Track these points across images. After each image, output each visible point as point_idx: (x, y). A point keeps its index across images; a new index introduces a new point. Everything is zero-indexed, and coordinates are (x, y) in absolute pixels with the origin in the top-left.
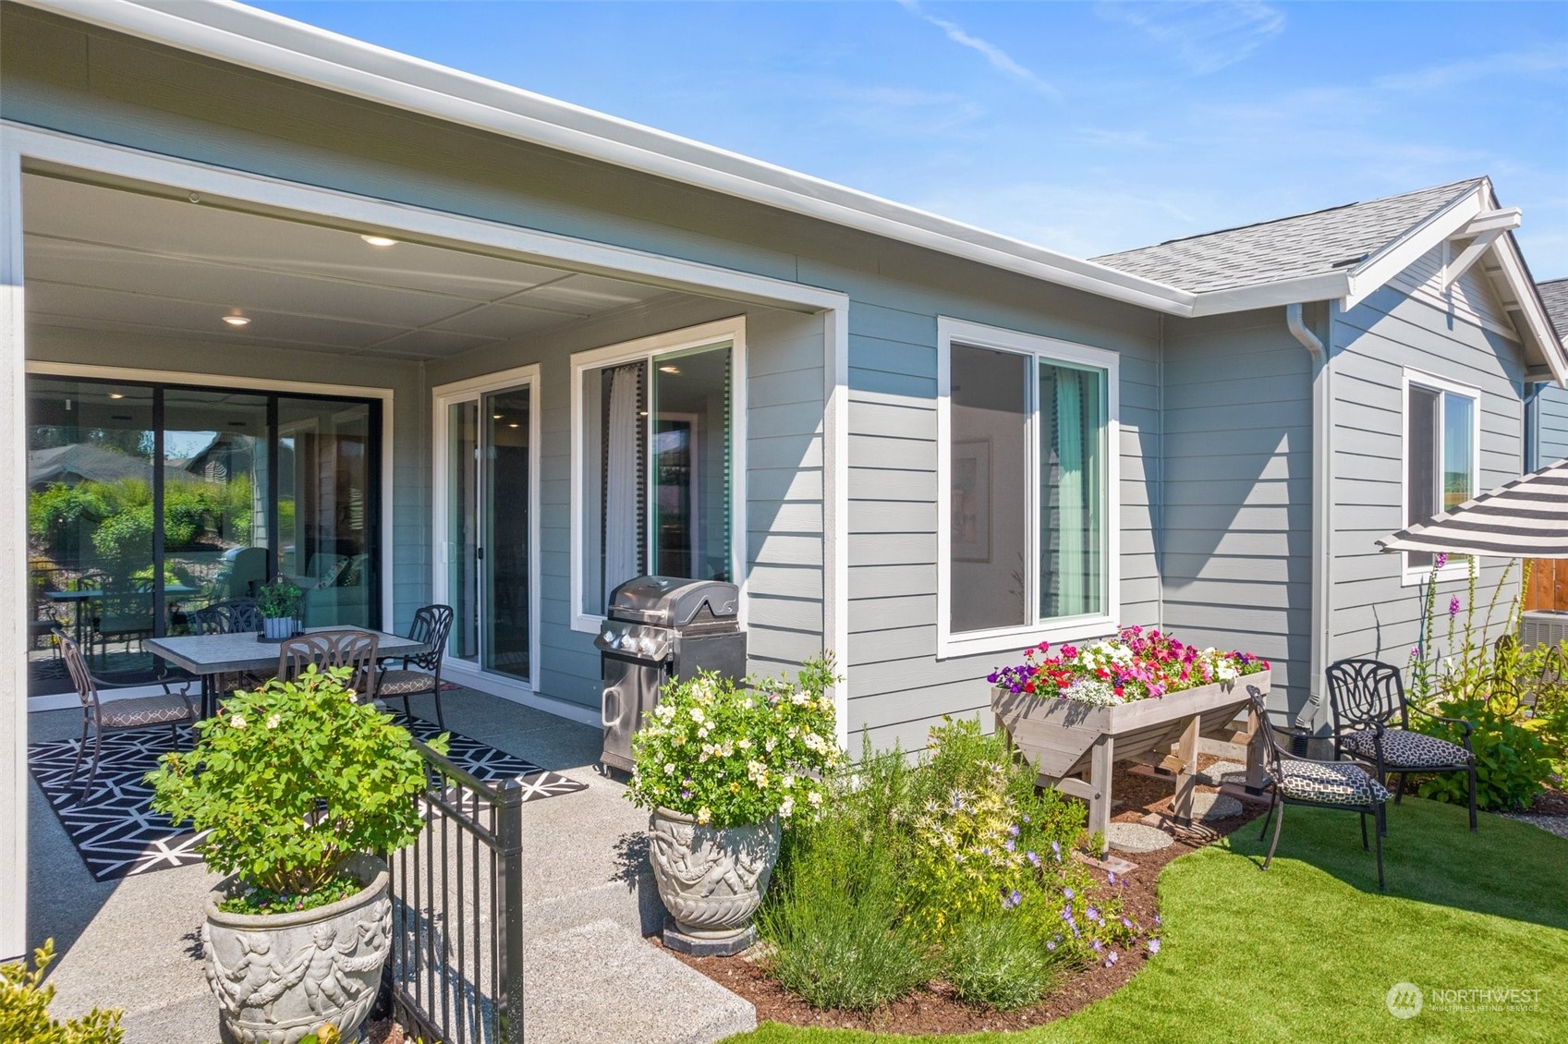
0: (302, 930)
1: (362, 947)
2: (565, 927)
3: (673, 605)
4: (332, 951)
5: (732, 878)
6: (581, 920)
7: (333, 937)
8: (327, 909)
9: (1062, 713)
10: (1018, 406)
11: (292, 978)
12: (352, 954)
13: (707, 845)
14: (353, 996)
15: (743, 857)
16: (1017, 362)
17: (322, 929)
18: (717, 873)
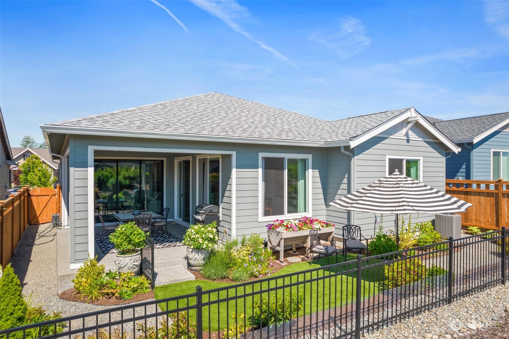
0: (127, 258)
1: (135, 261)
2: (173, 265)
3: (204, 210)
4: (131, 261)
5: (198, 258)
6: (176, 264)
7: (131, 259)
8: (131, 255)
9: (276, 234)
10: (283, 169)
11: (126, 264)
12: (134, 262)
13: (194, 252)
14: (135, 268)
15: (200, 254)
16: (282, 159)
17: (130, 258)
18: (195, 257)
